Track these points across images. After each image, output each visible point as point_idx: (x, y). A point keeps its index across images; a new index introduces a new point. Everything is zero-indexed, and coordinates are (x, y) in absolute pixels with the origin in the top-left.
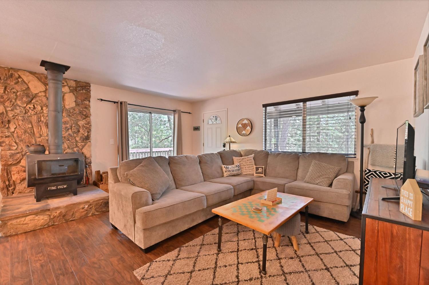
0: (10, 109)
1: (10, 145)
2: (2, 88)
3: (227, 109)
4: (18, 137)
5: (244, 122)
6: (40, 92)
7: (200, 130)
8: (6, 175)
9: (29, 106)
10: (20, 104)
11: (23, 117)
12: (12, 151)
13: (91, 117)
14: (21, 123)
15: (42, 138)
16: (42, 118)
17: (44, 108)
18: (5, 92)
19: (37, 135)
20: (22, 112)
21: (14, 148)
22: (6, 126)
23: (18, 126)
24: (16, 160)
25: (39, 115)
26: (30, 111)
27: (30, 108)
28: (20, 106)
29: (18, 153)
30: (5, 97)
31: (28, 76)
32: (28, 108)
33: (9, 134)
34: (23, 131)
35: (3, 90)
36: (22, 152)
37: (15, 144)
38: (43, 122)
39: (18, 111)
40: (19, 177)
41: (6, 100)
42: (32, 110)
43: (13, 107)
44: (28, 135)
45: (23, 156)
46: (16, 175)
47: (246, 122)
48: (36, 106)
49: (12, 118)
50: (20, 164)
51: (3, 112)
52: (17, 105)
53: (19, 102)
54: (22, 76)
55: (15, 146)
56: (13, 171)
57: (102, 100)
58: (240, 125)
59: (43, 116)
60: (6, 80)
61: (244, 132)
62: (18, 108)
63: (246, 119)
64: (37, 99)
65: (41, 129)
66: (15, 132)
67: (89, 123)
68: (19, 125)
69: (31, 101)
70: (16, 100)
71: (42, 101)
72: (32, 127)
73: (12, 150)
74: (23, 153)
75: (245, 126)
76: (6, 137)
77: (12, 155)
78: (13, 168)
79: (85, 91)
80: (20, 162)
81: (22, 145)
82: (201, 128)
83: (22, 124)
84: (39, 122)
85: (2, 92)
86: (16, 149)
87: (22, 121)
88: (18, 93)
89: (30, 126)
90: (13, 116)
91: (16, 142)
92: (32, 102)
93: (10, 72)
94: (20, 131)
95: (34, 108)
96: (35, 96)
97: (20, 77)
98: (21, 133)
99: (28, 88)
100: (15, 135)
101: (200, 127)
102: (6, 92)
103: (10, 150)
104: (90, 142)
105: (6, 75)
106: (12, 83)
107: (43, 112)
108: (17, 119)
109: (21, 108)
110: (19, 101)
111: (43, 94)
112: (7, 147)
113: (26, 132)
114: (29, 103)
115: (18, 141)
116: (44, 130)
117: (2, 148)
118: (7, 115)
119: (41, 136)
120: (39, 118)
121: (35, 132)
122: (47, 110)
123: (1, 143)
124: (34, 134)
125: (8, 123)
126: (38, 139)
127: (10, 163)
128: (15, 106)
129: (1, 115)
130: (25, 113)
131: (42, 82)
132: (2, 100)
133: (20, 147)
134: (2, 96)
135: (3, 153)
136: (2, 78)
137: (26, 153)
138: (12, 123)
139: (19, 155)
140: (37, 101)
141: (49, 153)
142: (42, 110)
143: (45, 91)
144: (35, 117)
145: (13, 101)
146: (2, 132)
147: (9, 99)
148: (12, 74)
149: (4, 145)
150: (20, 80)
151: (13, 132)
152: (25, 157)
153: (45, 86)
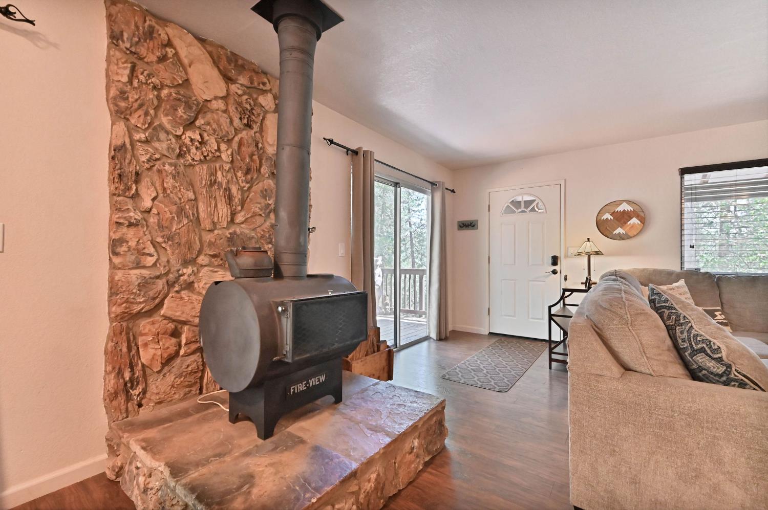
0: (142, 136)
1: (141, 253)
2: (125, 68)
3: (565, 180)
4: (161, 227)
5: (620, 209)
6: (216, 98)
7: (477, 229)
8: (125, 350)
9: (189, 134)
10: (168, 127)
11: (175, 165)
12: (145, 272)
13: (311, 184)
14: (169, 182)
15: (216, 232)
16: (219, 174)
17: (223, 147)
18: (130, 82)
19: (206, 224)
20: (173, 150)
21: (150, 261)
22: (129, 189)
23: (160, 192)
24: (154, 299)
25: (212, 165)
26: (193, 150)
27: (192, 140)
28: (168, 133)
29: (158, 277)
30: (133, 96)
31: (190, 45)
32: (187, 141)
33: (139, 216)
34: (174, 208)
35: (127, 72)
36: (167, 274)
37: (152, 250)
38: (220, 185)
39: (162, 146)
40: (159, 352)
41: (136, 105)
42: (197, 148)
43: (150, 130)
44: (186, 221)
45: (170, 285)
46: (151, 346)
47: (625, 207)
48: (206, 137)
49: (147, 166)
50: (162, 312)
51: (124, 144)
52: (161, 126)
53: (165, 120)
54: (177, 42)
55: (151, 255)
56: (145, 334)
57: (331, 142)
58: (608, 216)
59: (221, 168)
60: (137, 43)
61: (619, 230)
62: (163, 136)
63: (629, 202)
64: (208, 116)
65: (216, 206)
66: (154, 211)
68: (164, 189)
69: (193, 122)
70: (156, 109)
71: (220, 126)
72: (196, 199)
73: (144, 267)
74: (171, 277)
75: (622, 218)
76: (131, 225)
77: (145, 284)
78: (144, 325)
80: (160, 305)
81: (169, 251)
82: (483, 225)
83: (173, 187)
84: (211, 185)
85: (125, 79)
86: (155, 265)
87: (174, 177)
88: (165, 92)
89: (191, 195)
90: (148, 161)
91: (153, 243)
92: (198, 123)
93: (148, 22)
94: (168, 211)
95: (202, 142)
96: (202, 108)
97: (169, 44)
98: (168, 215)
99: (188, 82)
100: (153, 220)
101: (477, 221)
102: (136, 83)
103: (138, 266)
105: (137, 27)
106: (152, 58)
107: (220, 156)
108: (159, 171)
109: (171, 137)
110: (166, 115)
111: (221, 105)
112: (131, 258)
113: (181, 211)
114: (190, 125)
115: (159, 240)
116: (223, 210)
117: (117, 260)
118: (133, 155)
119: (215, 228)
120: (213, 173)
121: (202, 215)
122: (229, 152)
123: (115, 245)
124: (198, 218)
125: (137, 182)
126: (208, 237)
127: (136, 308)
128: (155, 130)
129: (118, 152)
130: (180, 156)
131: (218, 67)
132: (123, 104)
133: (164, 259)
134: (123, 92)
135: (119, 275)
136: (126, 36)
137: (178, 278)
138: (145, 181)
139: (161, 284)
140: (208, 124)
141: (278, 275)
142: (219, 150)
143: (225, 98)
144: (202, 171)
145: (152, 112)
146: (119, 210)
147: (141, 106)
148: (150, 26)
149: (123, 249)
150: (170, 52)
151: (149, 211)
152: (177, 288)
153: (226, 83)
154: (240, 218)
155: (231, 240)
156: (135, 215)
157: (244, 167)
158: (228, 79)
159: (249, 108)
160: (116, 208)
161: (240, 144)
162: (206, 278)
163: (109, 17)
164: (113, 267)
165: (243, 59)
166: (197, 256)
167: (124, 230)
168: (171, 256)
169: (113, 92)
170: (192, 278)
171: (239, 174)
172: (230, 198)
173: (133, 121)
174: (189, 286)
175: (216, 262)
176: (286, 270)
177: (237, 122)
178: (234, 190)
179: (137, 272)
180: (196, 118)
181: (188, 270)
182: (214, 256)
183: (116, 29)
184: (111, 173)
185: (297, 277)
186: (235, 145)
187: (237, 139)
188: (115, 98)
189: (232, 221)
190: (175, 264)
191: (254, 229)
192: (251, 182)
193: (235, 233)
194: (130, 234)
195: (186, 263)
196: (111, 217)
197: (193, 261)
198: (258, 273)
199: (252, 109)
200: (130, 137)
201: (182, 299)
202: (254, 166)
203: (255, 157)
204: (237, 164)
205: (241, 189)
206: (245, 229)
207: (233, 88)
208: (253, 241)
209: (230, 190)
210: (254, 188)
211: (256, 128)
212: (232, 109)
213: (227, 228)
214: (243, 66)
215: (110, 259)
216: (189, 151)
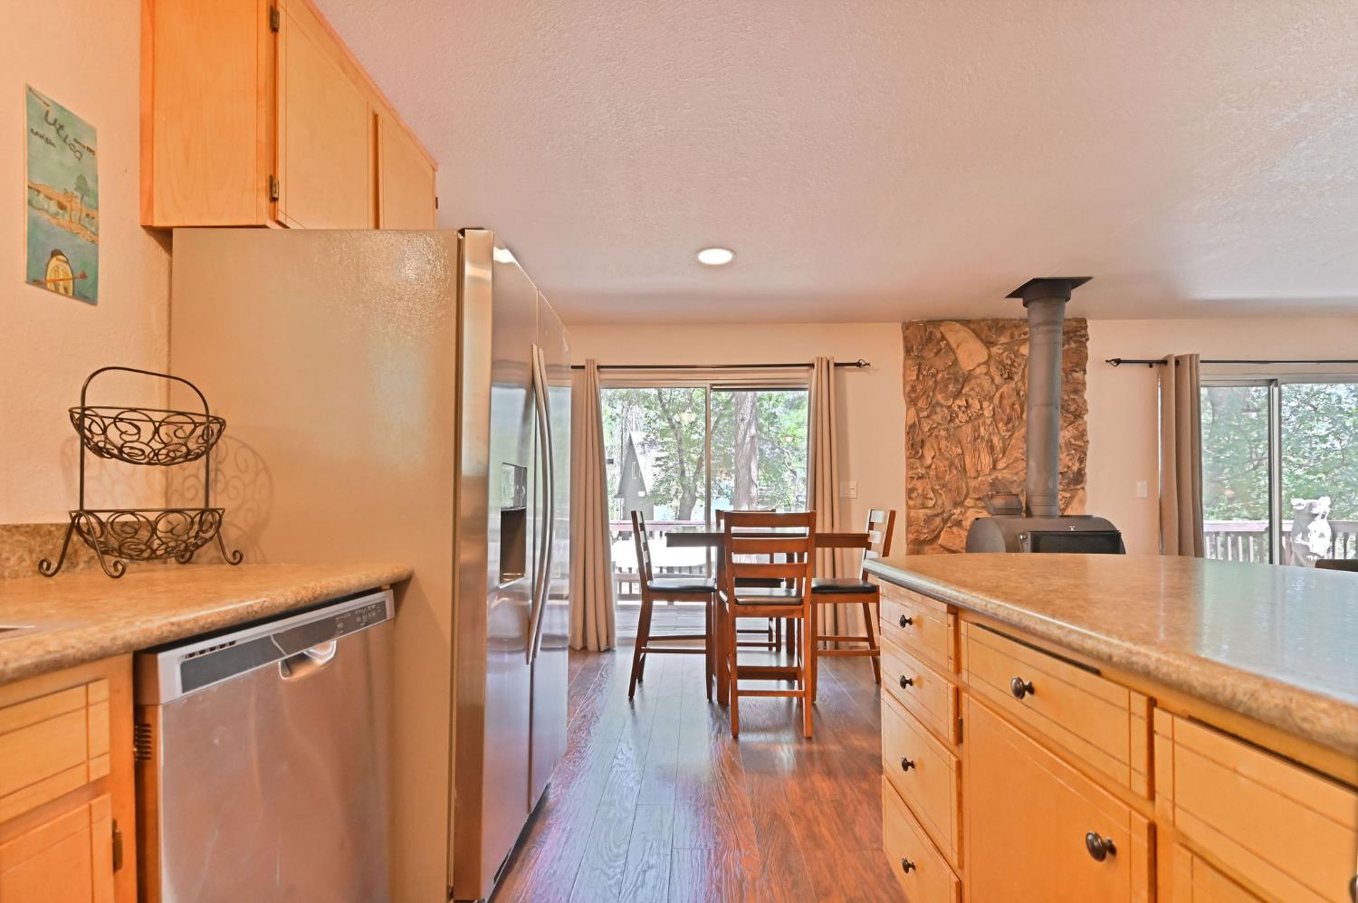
0: (925, 414)
1: (925, 497)
2: (914, 370)
4: (938, 478)
6: (978, 366)
9: (958, 402)
10: (942, 401)
11: (947, 430)
12: (928, 512)
13: (1086, 417)
14: (943, 443)
15: (980, 479)
16: (982, 429)
17: (985, 404)
18: (918, 378)
19: (972, 473)
20: (946, 418)
21: (931, 503)
22: (917, 453)
23: (937, 454)
24: (934, 531)
25: (976, 423)
26: (961, 414)
27: (959, 407)
28: (942, 406)
29: (937, 515)
30: (919, 388)
31: (958, 331)
32: (956, 409)
33: (923, 471)
34: (947, 463)
35: (916, 372)
36: (942, 513)
37: (931, 495)
38: (983, 438)
39: (937, 418)
41: (921, 393)
42: (964, 412)
43: (930, 408)
44: (955, 472)
45: (945, 521)
48: (970, 401)
49: (929, 434)
50: (939, 542)
51: (914, 422)
52: (938, 403)
53: (940, 397)
54: (948, 335)
55: (931, 499)
57: (1118, 362)
59: (984, 423)
60: (922, 349)
62: (938, 409)
64: (973, 382)
65: (979, 456)
66: (933, 466)
67: (1082, 435)
68: (940, 449)
69: (961, 392)
70: (934, 391)
71: (982, 387)
72: (963, 454)
73: (927, 508)
74: (945, 515)
76: (919, 478)
77: (928, 520)
78: (928, 551)
79: (1075, 342)
80: (937, 537)
81: (944, 496)
83: (947, 447)
84: (975, 440)
85: (914, 378)
86: (934, 506)
87: (947, 439)
88: (940, 375)
89: (959, 451)
90: (929, 430)
91: (933, 490)
92: (964, 391)
93: (929, 330)
94: (943, 465)
95: (968, 406)
96: (968, 378)
97: (943, 338)
98: (943, 468)
99: (956, 362)
100: (932, 473)
102: (921, 378)
103: (924, 507)
104: (1083, 488)
105: (922, 339)
106: (931, 355)
107: (983, 414)
108: (936, 436)
109: (944, 409)
110: (941, 393)
111: (983, 369)
112: (919, 501)
113: (952, 464)
114: (957, 395)
115: (937, 487)
116: (986, 460)
117: (911, 503)
118: (920, 428)
119: (979, 475)
120: (976, 429)
121: (968, 466)
122: (991, 408)
123: (910, 492)
124: (965, 470)
125: (922, 447)
126: (973, 483)
127: (923, 537)
128: (933, 406)
129: (912, 429)
130: (951, 421)
131: (981, 340)
132: (913, 395)
133: (940, 502)
134: (913, 387)
135: (912, 513)
136: (915, 347)
137: (950, 517)
138: (927, 446)
139: (938, 520)
140: (972, 389)
141: (1029, 514)
142: (982, 408)
143: (987, 363)
144: (968, 429)
145: (931, 394)
146: (912, 468)
147: (924, 394)
148: (931, 333)
149: (914, 495)
150: (943, 344)
151: (929, 467)
152: (949, 524)
153: (988, 348)
154: (1001, 465)
155: (993, 485)
156: (921, 471)
157: (1005, 418)
158: (989, 344)
159: (1009, 362)
160: (910, 467)
161: (1002, 397)
162: (971, 515)
163: (905, 338)
164: (909, 507)
165: (1004, 320)
166: (965, 499)
167: (915, 482)
168: (945, 499)
169: (908, 388)
170: (961, 517)
171: (1001, 425)
172: (992, 448)
173: (919, 405)
174: (959, 523)
175: (980, 504)
176: (1036, 510)
177: (998, 380)
178: (996, 440)
179: (924, 511)
180: (962, 389)
181: (957, 511)
182: (978, 499)
183: (909, 346)
184: (907, 443)
185: (1048, 516)
186: (996, 400)
187: (998, 395)
188: (909, 393)
189: (994, 467)
190: (948, 505)
191: (1017, 473)
192: (1012, 431)
193: (997, 478)
194: (918, 484)
195: (956, 505)
196: (907, 473)
197: (961, 504)
198: (1011, 511)
199: (1013, 362)
200: (918, 415)
201: (953, 533)
202: (1014, 415)
203: (1017, 406)
204: (998, 417)
205: (1003, 439)
206: (1006, 474)
207: (994, 350)
208: (1015, 484)
209: (991, 441)
210: (1016, 434)
211: (1017, 378)
212: (993, 369)
213: (990, 474)
214: (1003, 327)
215: (907, 502)
216: (957, 416)
